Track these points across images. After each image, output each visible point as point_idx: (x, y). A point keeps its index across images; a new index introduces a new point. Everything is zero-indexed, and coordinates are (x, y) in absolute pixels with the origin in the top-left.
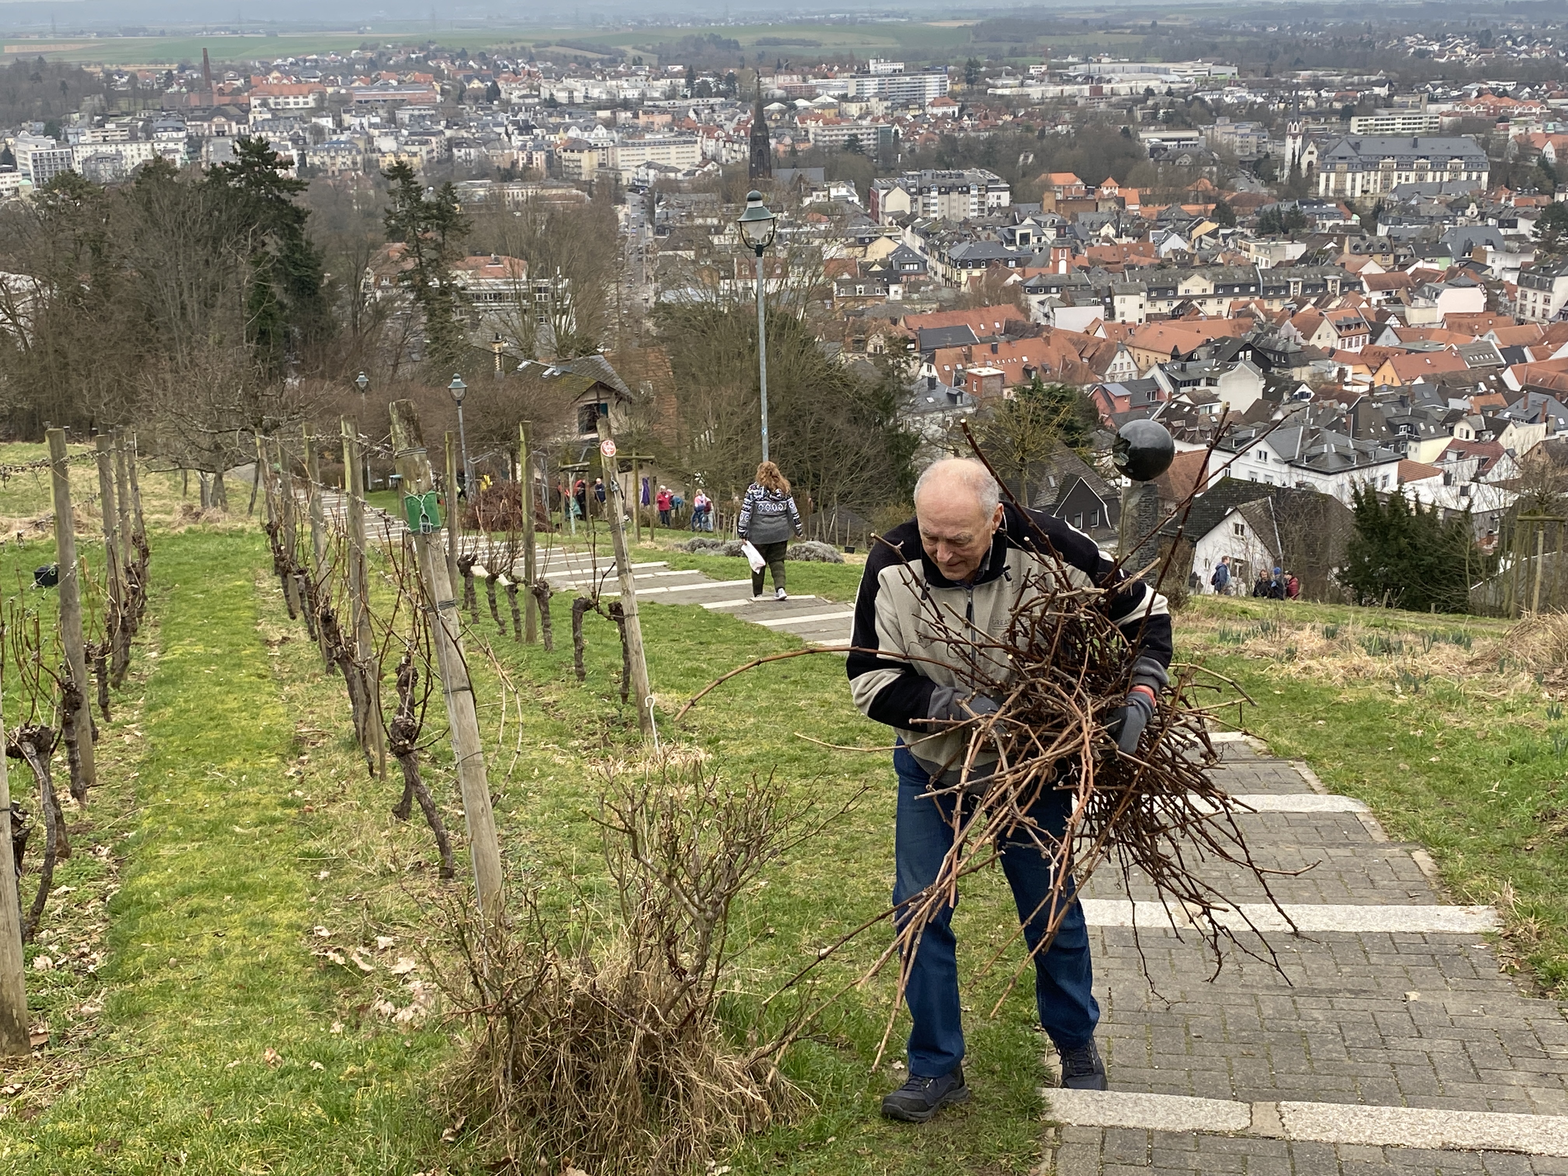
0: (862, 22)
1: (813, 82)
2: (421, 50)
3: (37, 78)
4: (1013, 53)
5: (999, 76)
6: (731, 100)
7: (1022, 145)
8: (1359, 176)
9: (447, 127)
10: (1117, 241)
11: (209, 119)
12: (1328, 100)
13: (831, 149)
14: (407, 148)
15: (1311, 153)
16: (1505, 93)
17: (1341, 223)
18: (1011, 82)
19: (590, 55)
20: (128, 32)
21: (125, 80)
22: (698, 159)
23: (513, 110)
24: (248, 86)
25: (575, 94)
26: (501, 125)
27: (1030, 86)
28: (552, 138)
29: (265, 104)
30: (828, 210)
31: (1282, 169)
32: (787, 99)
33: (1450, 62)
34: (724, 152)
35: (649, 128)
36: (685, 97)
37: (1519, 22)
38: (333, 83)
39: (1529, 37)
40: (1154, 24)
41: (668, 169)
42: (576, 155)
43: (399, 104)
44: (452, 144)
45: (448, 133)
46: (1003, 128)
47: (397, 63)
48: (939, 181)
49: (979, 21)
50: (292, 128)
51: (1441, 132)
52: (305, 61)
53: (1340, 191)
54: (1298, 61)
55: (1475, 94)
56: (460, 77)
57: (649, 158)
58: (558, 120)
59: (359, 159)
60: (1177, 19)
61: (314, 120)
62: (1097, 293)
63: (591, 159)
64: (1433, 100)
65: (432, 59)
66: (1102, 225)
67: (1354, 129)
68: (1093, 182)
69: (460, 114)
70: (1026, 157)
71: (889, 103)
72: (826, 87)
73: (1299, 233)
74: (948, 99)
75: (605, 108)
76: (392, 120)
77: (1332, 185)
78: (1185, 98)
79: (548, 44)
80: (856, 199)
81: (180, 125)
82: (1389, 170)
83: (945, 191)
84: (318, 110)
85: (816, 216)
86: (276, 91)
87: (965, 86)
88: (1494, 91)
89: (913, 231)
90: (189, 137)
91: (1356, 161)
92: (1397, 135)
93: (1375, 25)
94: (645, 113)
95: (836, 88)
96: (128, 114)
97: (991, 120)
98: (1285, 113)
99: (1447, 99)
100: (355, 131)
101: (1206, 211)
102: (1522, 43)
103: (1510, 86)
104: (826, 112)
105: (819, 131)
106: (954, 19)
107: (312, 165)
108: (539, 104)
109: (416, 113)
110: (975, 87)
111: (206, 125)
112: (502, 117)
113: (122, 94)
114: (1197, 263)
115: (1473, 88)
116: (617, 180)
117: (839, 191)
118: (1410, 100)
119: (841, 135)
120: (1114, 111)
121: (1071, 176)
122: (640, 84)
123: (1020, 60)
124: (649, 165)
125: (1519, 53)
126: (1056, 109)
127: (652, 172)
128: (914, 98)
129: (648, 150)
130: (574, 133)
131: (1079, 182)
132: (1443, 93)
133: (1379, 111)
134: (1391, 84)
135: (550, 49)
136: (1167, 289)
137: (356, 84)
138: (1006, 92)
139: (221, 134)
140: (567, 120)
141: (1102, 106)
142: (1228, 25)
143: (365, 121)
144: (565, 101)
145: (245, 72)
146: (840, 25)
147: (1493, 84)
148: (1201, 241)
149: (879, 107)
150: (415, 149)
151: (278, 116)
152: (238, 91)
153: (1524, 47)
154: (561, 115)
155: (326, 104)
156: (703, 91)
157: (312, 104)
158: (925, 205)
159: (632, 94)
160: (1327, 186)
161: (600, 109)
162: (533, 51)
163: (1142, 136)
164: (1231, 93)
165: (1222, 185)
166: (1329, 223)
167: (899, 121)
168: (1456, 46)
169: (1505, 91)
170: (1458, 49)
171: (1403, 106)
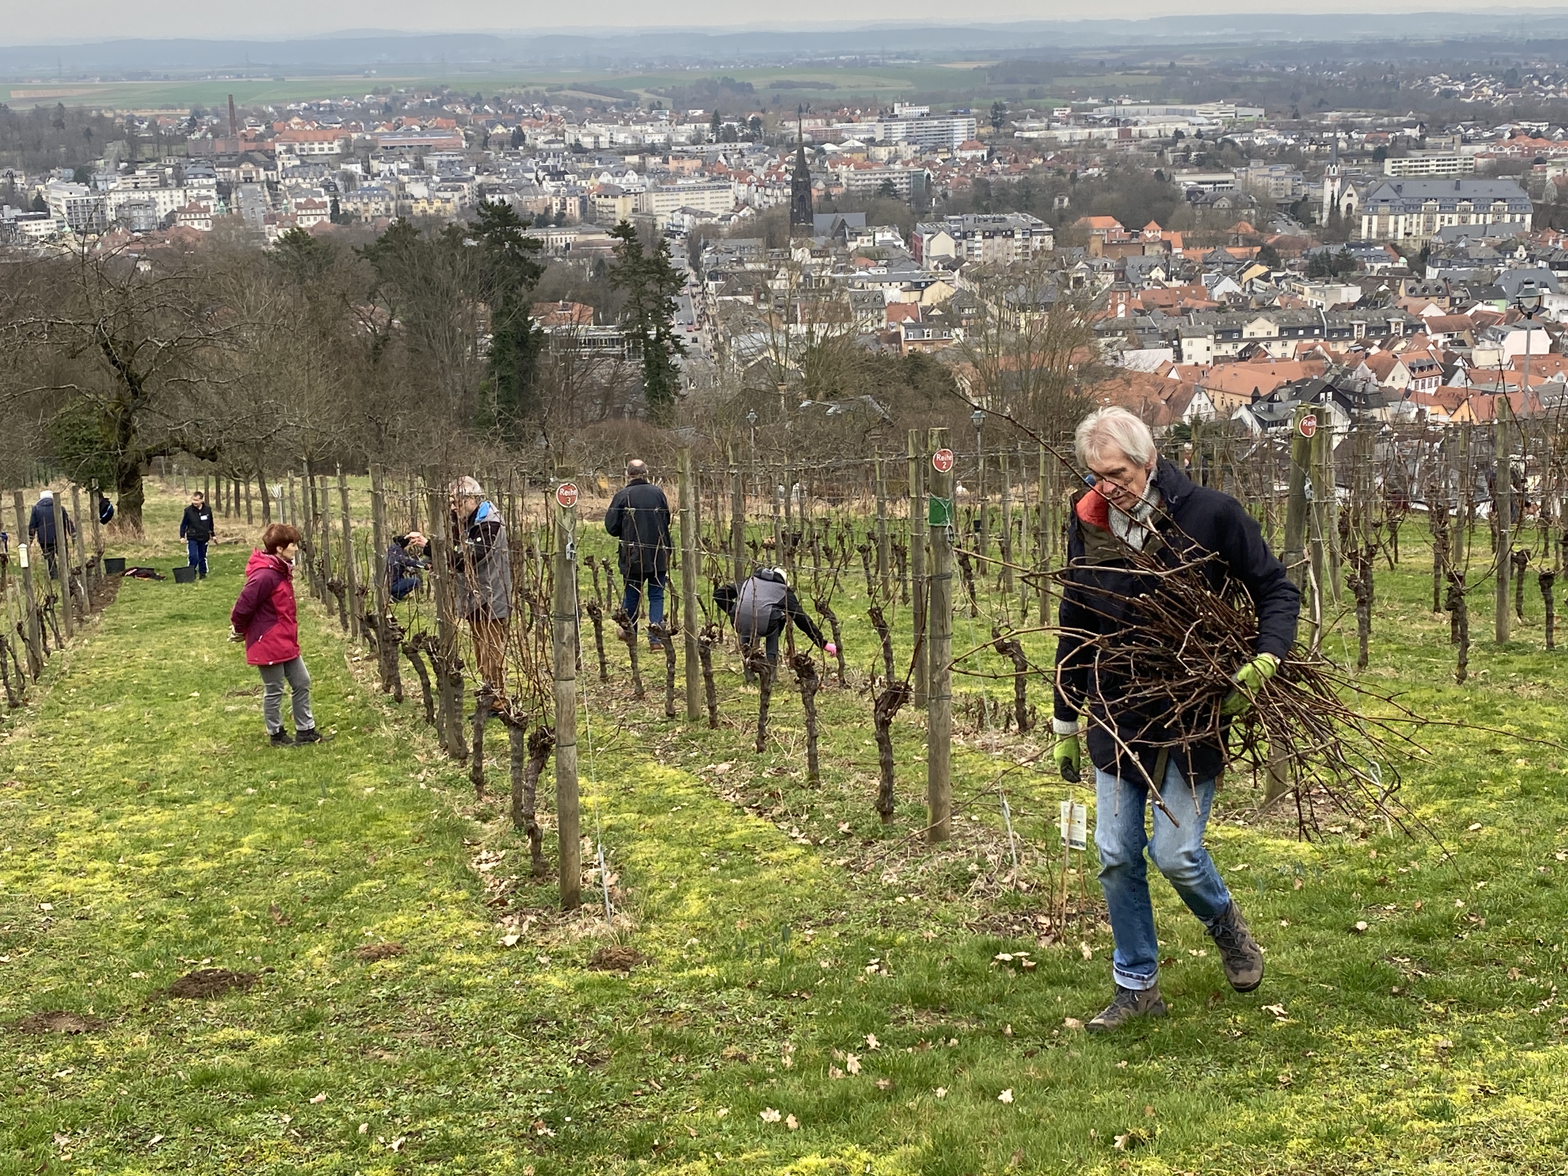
0: (874, 64)
1: (838, 126)
2: (434, 95)
3: (59, 124)
4: (1032, 94)
5: (1023, 118)
6: (757, 145)
7: (1057, 188)
8: (1401, 219)
9: (477, 173)
10: (1167, 284)
11: (237, 165)
12: (1360, 141)
13: (865, 193)
14: (440, 194)
15: (1350, 195)
16: (1538, 135)
17: (1389, 265)
18: (1037, 125)
19: (604, 99)
20: (131, 76)
21: (144, 126)
22: (731, 205)
23: (541, 156)
24: (270, 132)
25: (601, 139)
26: (531, 170)
27: (1057, 129)
28: (584, 183)
29: (290, 150)
30: (873, 255)
31: (1321, 211)
32: (813, 142)
33: (1476, 102)
34: (756, 196)
35: (679, 173)
36: (710, 141)
37: (1541, 60)
38: (357, 129)
39: (1555, 77)
40: (1172, 65)
41: (702, 214)
42: (610, 201)
43: (427, 149)
44: (482, 191)
45: (479, 179)
46: (1034, 171)
47: (411, 109)
48: (982, 224)
49: (994, 63)
50: (322, 174)
51: (1477, 174)
52: (319, 106)
53: (1382, 234)
54: (1322, 102)
55: (1508, 135)
56: (482, 122)
57: (683, 203)
58: (588, 166)
59: (392, 205)
60: (1192, 59)
61: (343, 166)
62: (1164, 336)
63: (625, 204)
64: (1466, 141)
65: (447, 104)
66: (1151, 268)
67: (1388, 171)
68: (1133, 225)
69: (487, 158)
70: (1061, 201)
71: (918, 147)
72: (853, 131)
73: (1348, 276)
74: (977, 143)
75: (632, 153)
76: (419, 166)
77: (1374, 228)
78: (1215, 140)
79: (561, 88)
80: (902, 243)
81: (210, 171)
82: (1431, 213)
83: (989, 235)
84: (346, 156)
85: (865, 261)
86: (301, 138)
87: (991, 129)
88: (1527, 132)
89: (961, 274)
90: (219, 184)
91: (1399, 203)
92: (1431, 177)
93: (1397, 65)
94: (675, 158)
95: (862, 131)
96: (152, 161)
97: (1022, 162)
98: (1317, 155)
99: (1480, 140)
100: (385, 177)
101: (1251, 254)
102: (1547, 83)
103: (1544, 127)
104: (855, 156)
105: (852, 176)
106: (967, 60)
107: (345, 211)
108: (566, 149)
109: (445, 158)
110: (1001, 131)
111: (233, 171)
112: (531, 163)
113: (144, 140)
114: (1253, 305)
115: (1506, 130)
116: (654, 226)
117: (886, 236)
118: (1443, 141)
119: (874, 179)
120: (1145, 154)
121: (1110, 219)
122: (665, 129)
123: (1043, 102)
124: (684, 211)
125: (1547, 93)
126: (1086, 153)
127: (687, 217)
128: (942, 142)
129: (682, 195)
130: (605, 178)
131: (1118, 226)
132: (1475, 134)
133: (1412, 152)
134: (1422, 125)
135: (563, 93)
136: (1232, 332)
137: (380, 130)
138: (1034, 135)
139: (249, 180)
140: (597, 165)
141: (1132, 149)
142: (1246, 66)
143: (394, 167)
144: (591, 146)
145: (263, 117)
146: (852, 67)
147: (1525, 125)
148: (1252, 284)
149: (908, 151)
150: (448, 195)
151: (306, 163)
152: (261, 137)
153: (1551, 87)
154: (591, 160)
155: (352, 149)
156: (729, 136)
157: (337, 150)
158: (969, 249)
159: (659, 139)
160: (1370, 228)
161: (626, 153)
162: (547, 94)
163: (1177, 179)
164: (1261, 134)
165: (1260, 228)
166: (1378, 266)
167: (929, 164)
168: (1482, 86)
169: (1539, 131)
170: (1484, 89)
171: (1436, 147)
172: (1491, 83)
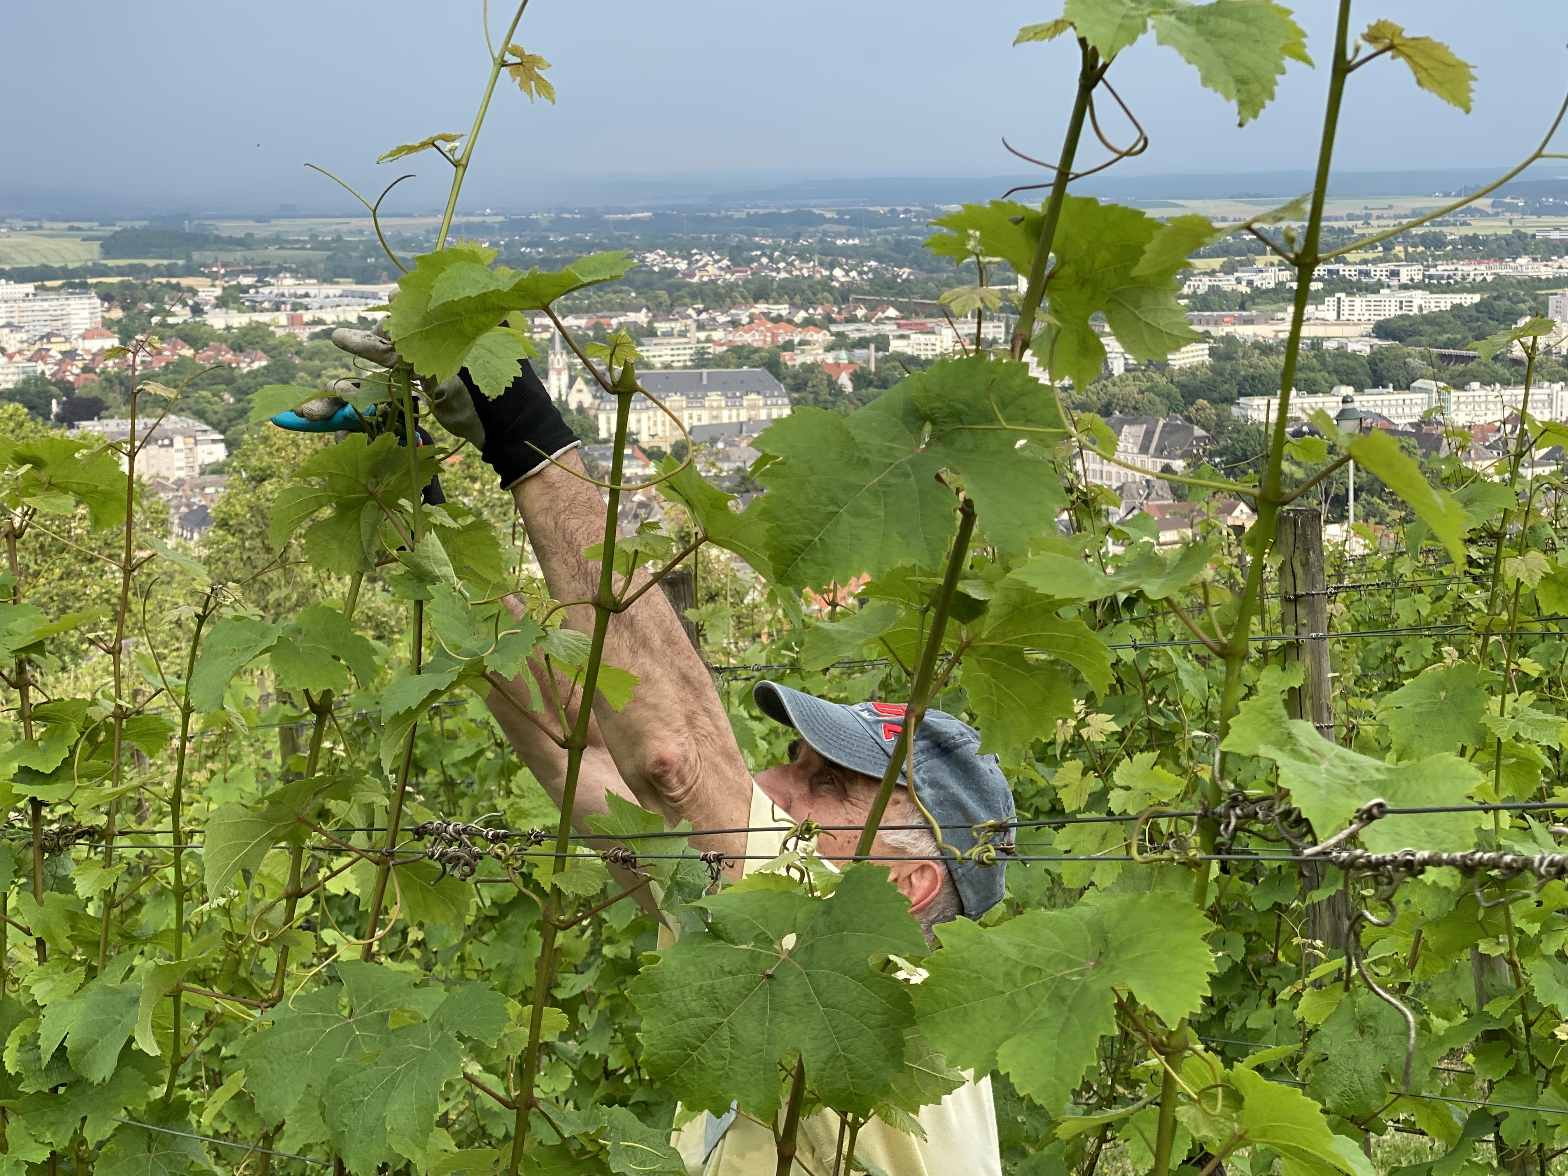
8: (643, 416)
12: (579, 328)
15: (580, 391)
16: (778, 319)
18: (179, 308)
33: (703, 282)
39: (785, 254)
55: (745, 319)
64: (701, 327)
74: (103, 330)
82: (678, 409)
88: (766, 315)
99: (716, 326)
102: (779, 260)
103: (783, 309)
115: (742, 314)
118: (678, 326)
123: (183, 281)
125: (778, 271)
132: (710, 319)
134: (648, 308)
147: (761, 307)
153: (782, 265)
168: (706, 265)
169: (780, 316)
170: (708, 268)
171: (668, 334)
172: (716, 262)
